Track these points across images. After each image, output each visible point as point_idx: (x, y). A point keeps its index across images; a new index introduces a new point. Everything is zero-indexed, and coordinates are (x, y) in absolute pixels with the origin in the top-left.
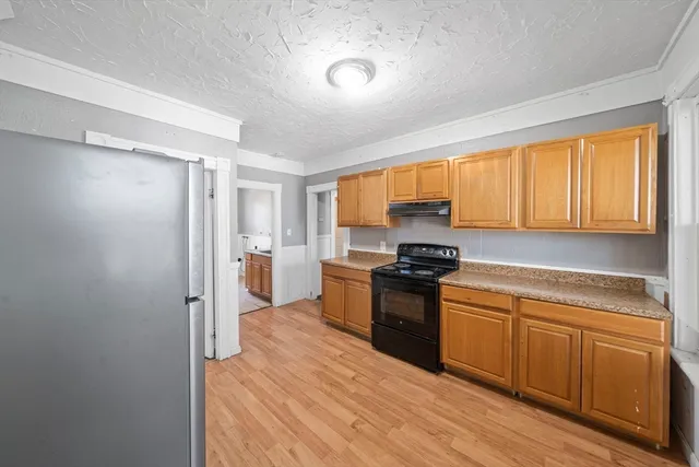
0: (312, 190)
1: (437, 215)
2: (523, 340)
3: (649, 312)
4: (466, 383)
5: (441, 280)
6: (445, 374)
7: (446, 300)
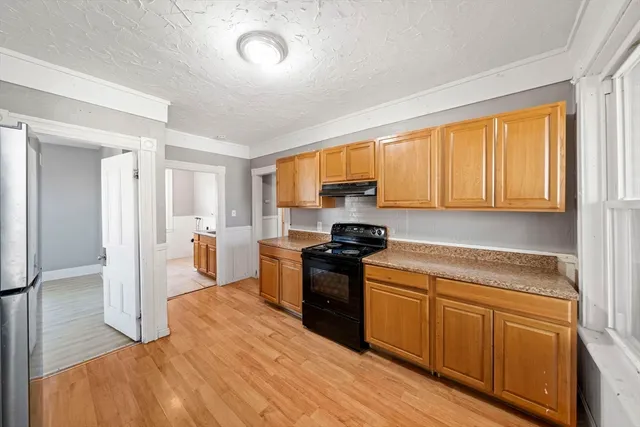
0: (257, 172)
1: (362, 195)
2: (439, 320)
3: (557, 292)
4: (388, 362)
5: (365, 259)
6: (369, 353)
7: (369, 279)
